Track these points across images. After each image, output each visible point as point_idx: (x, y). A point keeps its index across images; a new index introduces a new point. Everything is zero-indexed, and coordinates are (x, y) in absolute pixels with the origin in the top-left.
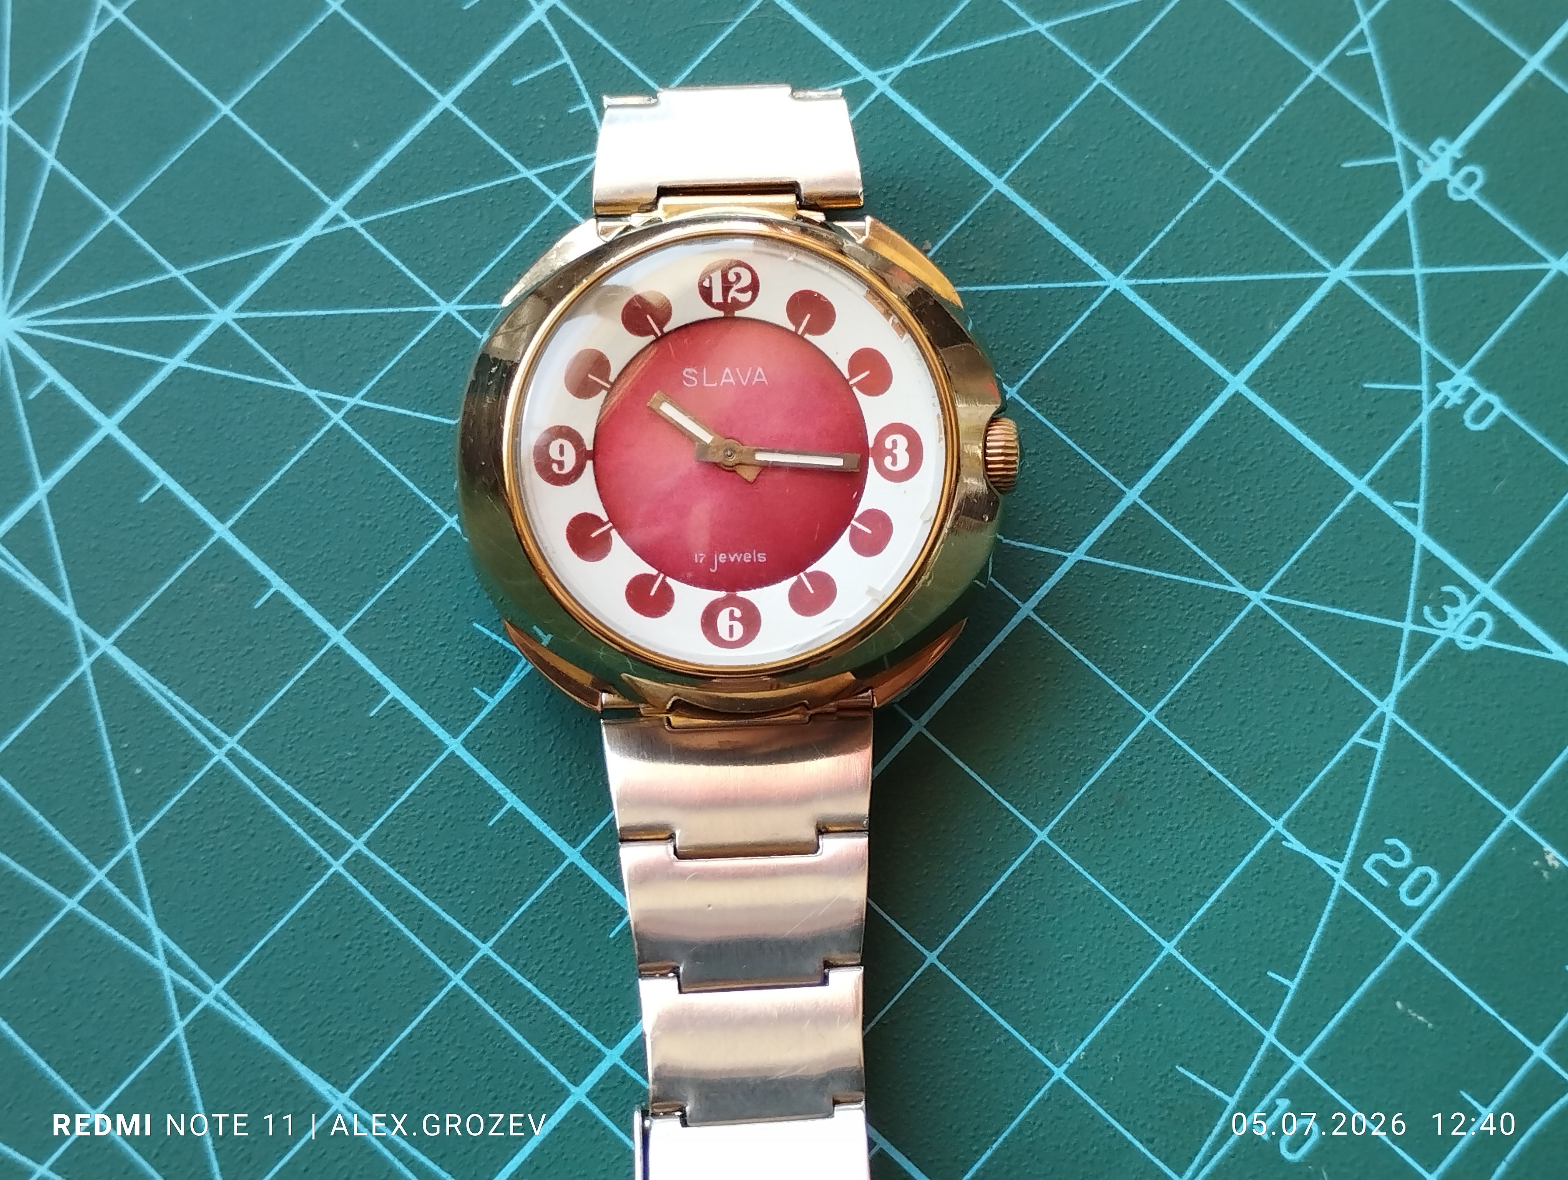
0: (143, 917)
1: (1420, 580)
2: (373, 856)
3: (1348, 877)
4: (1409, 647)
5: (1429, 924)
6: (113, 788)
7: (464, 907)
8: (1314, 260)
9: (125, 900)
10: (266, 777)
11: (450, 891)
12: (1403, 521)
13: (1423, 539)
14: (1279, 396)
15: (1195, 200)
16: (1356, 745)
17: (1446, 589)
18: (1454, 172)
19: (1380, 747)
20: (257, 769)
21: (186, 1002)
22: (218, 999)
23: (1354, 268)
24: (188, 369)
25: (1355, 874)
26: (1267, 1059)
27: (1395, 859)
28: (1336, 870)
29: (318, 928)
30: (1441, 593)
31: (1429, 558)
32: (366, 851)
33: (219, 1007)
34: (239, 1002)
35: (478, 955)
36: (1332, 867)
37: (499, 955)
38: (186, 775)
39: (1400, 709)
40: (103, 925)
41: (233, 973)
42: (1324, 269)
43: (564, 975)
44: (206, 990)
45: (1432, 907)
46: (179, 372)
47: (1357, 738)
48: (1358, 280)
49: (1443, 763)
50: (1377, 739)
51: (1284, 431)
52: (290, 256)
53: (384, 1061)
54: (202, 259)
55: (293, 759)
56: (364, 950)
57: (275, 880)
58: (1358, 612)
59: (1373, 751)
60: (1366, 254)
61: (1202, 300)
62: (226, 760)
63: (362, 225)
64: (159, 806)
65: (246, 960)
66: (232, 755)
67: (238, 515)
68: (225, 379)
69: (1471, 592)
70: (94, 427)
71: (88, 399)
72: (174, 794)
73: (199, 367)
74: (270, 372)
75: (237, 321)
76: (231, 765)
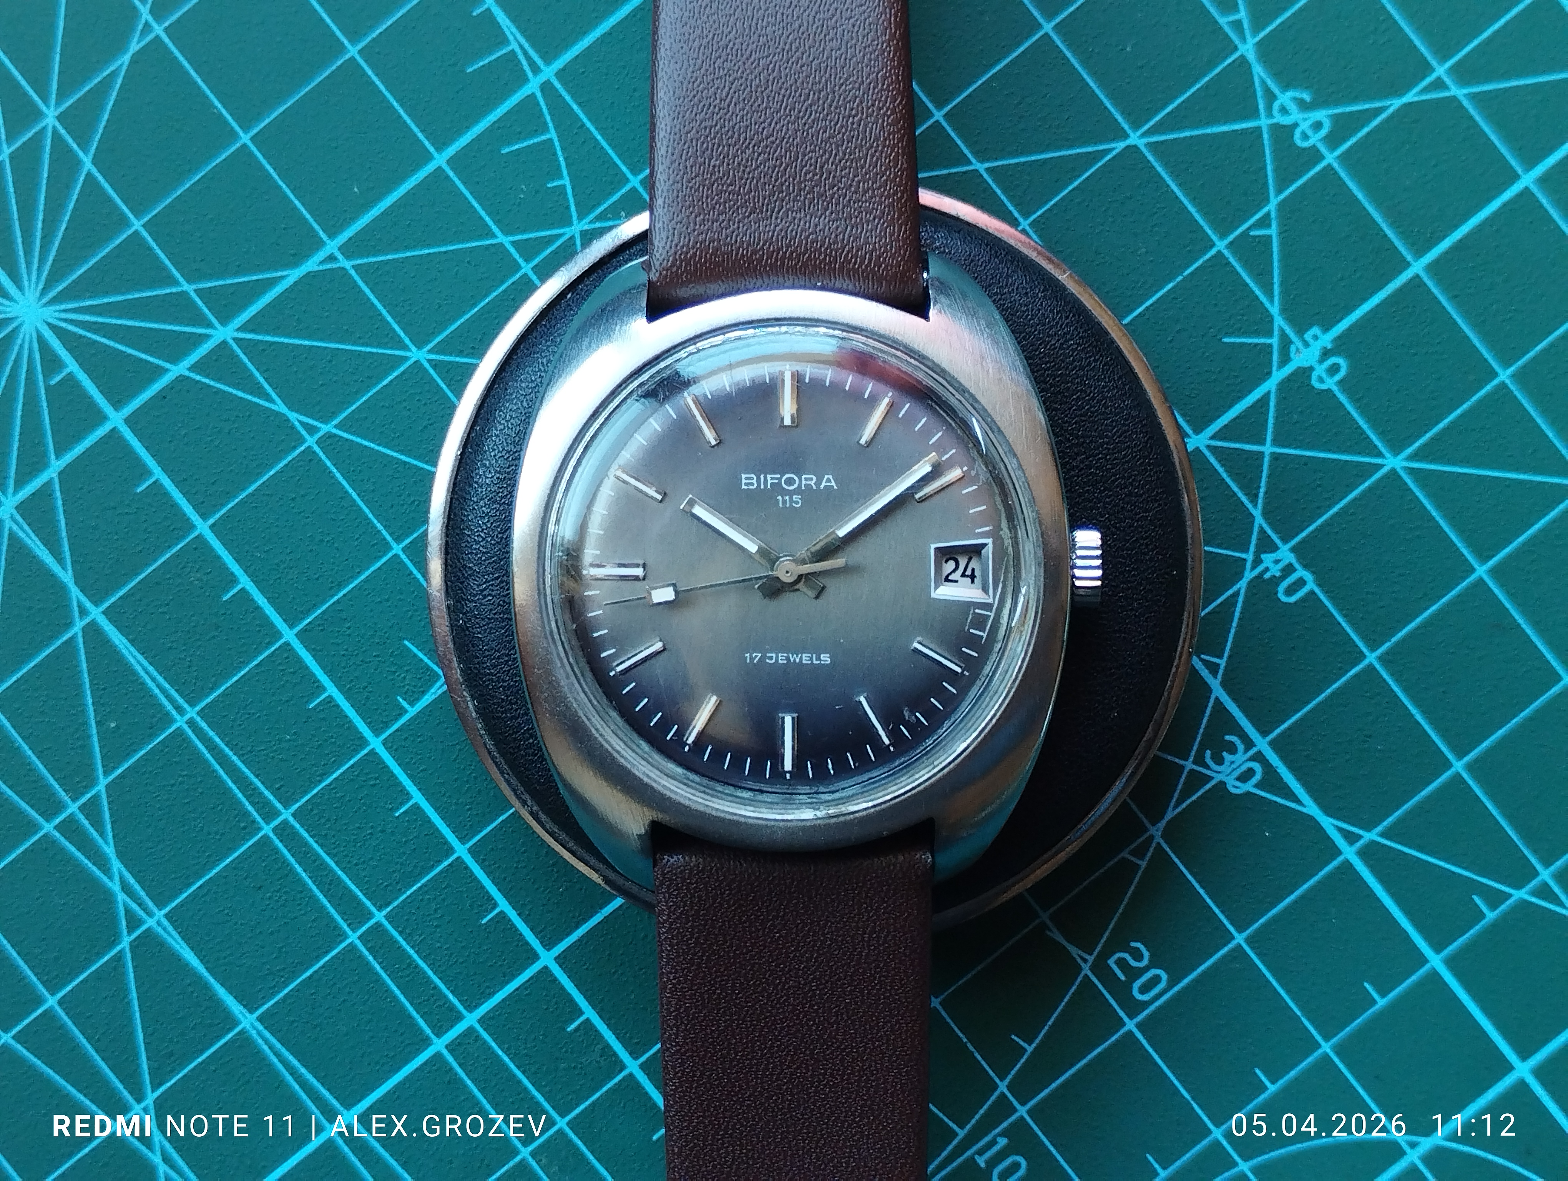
0: (105, 847)
1: (1208, 727)
2: (297, 826)
3: (1095, 968)
4: (1186, 782)
5: (1150, 1017)
6: (90, 736)
7: (366, 879)
9: (92, 830)
10: (217, 746)
12: (1205, 673)
13: (1218, 692)
16: (1123, 858)
17: (1227, 738)
18: (1321, 361)
19: (1143, 864)
20: (211, 738)
21: (133, 922)
22: (159, 923)
23: (1213, 438)
24: (189, 378)
25: (1100, 968)
26: (997, 1103)
27: (1135, 959)
28: (1085, 961)
29: (246, 878)
30: (1223, 740)
31: (1220, 708)
32: (292, 821)
33: (159, 930)
34: (176, 929)
35: (372, 922)
36: (1082, 958)
37: (390, 922)
38: (151, 735)
39: (1168, 835)
40: (72, 849)
43: (440, 948)
44: (150, 914)
45: (1158, 1004)
46: (181, 379)
47: (1125, 854)
49: (1193, 886)
50: (1142, 858)
52: (287, 287)
53: (288, 994)
54: (210, 277)
55: (241, 735)
59: (1136, 867)
60: (1226, 426)
63: (353, 266)
64: (128, 756)
65: (185, 895)
66: (191, 723)
67: (217, 516)
68: (219, 391)
69: (1249, 744)
70: (104, 418)
71: (101, 392)
72: (141, 749)
73: (198, 378)
74: (259, 391)
75: (235, 339)
76: (189, 732)
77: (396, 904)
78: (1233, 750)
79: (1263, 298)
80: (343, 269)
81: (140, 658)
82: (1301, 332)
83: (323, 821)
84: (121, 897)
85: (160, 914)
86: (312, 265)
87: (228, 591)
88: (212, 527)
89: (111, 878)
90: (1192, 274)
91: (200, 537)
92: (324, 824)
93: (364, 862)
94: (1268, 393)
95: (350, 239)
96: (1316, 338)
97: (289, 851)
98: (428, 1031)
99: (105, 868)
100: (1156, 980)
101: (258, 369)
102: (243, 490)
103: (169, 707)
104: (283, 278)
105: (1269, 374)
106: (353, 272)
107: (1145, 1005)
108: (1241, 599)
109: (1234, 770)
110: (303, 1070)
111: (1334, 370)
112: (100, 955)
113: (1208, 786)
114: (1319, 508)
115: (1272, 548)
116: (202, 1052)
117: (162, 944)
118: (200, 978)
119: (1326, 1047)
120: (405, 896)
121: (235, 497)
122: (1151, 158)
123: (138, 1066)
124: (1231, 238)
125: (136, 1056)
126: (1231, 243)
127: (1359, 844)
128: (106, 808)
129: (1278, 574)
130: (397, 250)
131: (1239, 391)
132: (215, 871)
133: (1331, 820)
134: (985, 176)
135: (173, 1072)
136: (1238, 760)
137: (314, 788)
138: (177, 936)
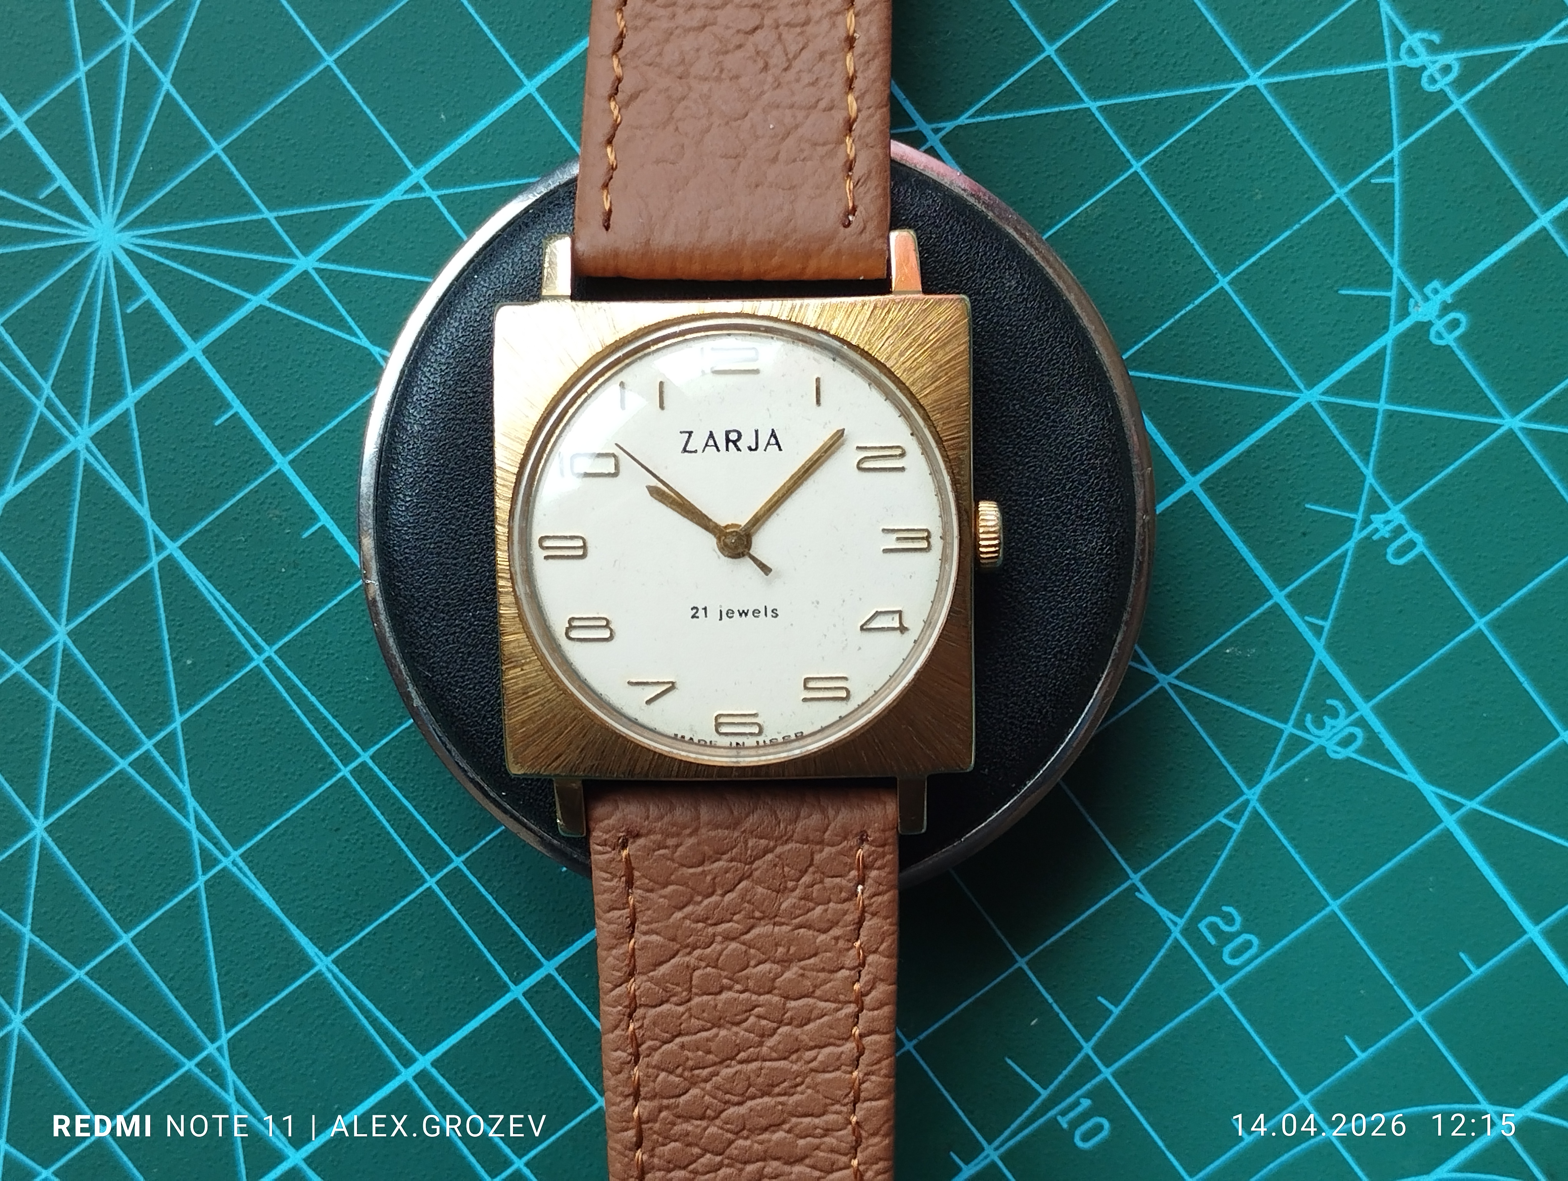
0: (180, 785)
1: (1310, 690)
2: (376, 769)
3: (1185, 932)
4: (1285, 747)
5: (1240, 982)
6: (166, 673)
7: (445, 824)
8: (1291, 379)
9: (167, 768)
10: (295, 686)
11: (436, 809)
12: (1308, 635)
13: (1322, 654)
14: (1227, 502)
15: (1197, 302)
16: (1219, 823)
17: (1329, 702)
18: (1440, 316)
19: (1238, 828)
20: (289, 678)
21: (209, 862)
22: (234, 863)
23: (1324, 393)
24: (269, 309)
25: (1191, 931)
26: (1081, 1065)
27: (1227, 924)
28: (1175, 924)
29: (323, 820)
30: (1325, 705)
31: (1323, 671)
32: (371, 763)
33: (234, 869)
34: (251, 869)
35: (451, 867)
36: (1172, 921)
37: (468, 868)
38: (228, 673)
39: (1264, 799)
40: (148, 786)
41: (249, 845)
42: (1298, 390)
43: (519, 894)
44: (226, 854)
45: (1248, 969)
46: (261, 310)
47: (1220, 817)
48: (1325, 405)
49: (1288, 851)
50: (1237, 822)
51: (1224, 536)
52: (371, 216)
53: (364, 937)
54: (293, 204)
55: (319, 675)
56: (359, 844)
57: (293, 774)
58: (1249, 708)
59: (1231, 830)
60: (1339, 382)
61: (1181, 399)
62: (263, 666)
63: (439, 197)
64: (203, 694)
65: (260, 836)
66: (269, 661)
67: (298, 451)
68: (299, 323)
69: (1351, 708)
70: (182, 348)
71: (178, 321)
72: (218, 687)
73: (279, 309)
74: (341, 324)
75: (317, 270)
76: (267, 671)
77: (474, 849)
78: (1334, 713)
79: (1383, 250)
80: (429, 198)
81: (218, 594)
82: (1421, 285)
83: (401, 764)
84: (196, 835)
85: (235, 854)
86: (397, 194)
87: (307, 529)
88: (291, 462)
89: (186, 816)
90: (1310, 223)
91: (279, 472)
92: (403, 768)
93: (443, 807)
94: (1385, 348)
95: (436, 168)
96: (1436, 292)
97: (367, 793)
98: (506, 978)
99: (181, 806)
100: (1248, 945)
101: (340, 301)
102: (324, 425)
103: (247, 646)
104: (367, 207)
105: (1386, 328)
106: (438, 202)
107: (1236, 969)
108: (1348, 560)
109: (1335, 734)
110: (378, 1014)
111: (1454, 324)
112: (174, 893)
113: (1308, 750)
114: (1431, 468)
115: (1384, 508)
116: (277, 993)
117: (237, 884)
118: (277, 919)
119: (1419, 1017)
120: (484, 842)
121: (316, 432)
122: (1270, 99)
123: (213, 1005)
124: (1351, 185)
125: (211, 996)
126: (1352, 191)
127: (1459, 813)
128: (181, 745)
129: (1387, 536)
130: (485, 181)
131: (1354, 345)
132: (292, 812)
133: (1434, 789)
134: (1098, 115)
135: (247, 1013)
136: (1341, 725)
137: (393, 731)
138: (252, 876)
